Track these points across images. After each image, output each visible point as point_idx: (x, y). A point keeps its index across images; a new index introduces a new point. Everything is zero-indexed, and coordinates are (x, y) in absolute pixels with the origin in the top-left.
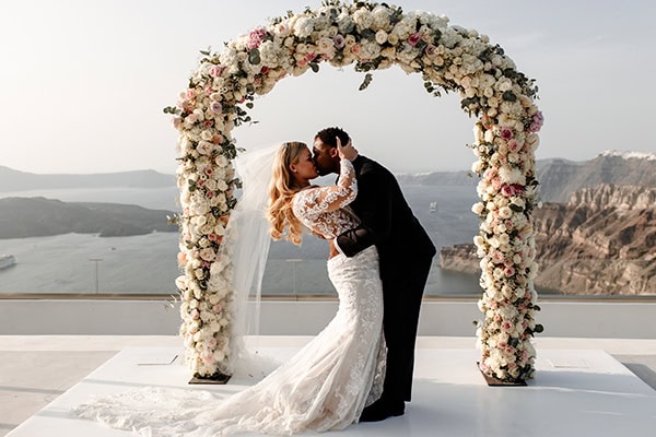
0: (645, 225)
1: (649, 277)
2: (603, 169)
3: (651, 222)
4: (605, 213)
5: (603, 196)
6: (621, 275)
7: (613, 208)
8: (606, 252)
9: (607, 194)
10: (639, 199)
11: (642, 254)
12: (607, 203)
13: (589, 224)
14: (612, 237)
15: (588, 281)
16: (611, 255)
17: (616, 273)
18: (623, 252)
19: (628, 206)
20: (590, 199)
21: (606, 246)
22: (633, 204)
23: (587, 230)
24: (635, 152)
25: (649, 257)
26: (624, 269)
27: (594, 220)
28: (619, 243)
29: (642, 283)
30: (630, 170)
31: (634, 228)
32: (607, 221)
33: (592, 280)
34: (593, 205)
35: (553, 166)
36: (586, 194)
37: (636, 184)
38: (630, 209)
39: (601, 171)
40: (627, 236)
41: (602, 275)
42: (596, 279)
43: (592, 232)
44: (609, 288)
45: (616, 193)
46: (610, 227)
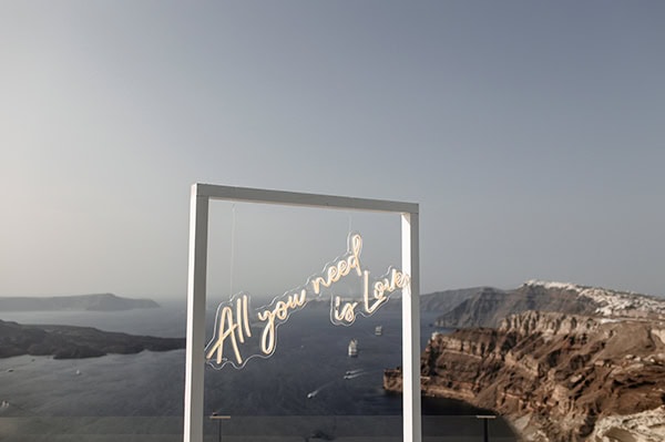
0: (569, 349)
1: (576, 398)
2: (529, 297)
3: (574, 346)
4: (533, 337)
5: (531, 322)
6: (551, 396)
7: (540, 333)
8: (536, 374)
9: (534, 321)
10: (562, 325)
11: (568, 376)
12: (534, 328)
13: (519, 348)
14: (540, 360)
15: (521, 402)
16: (540, 377)
17: (545, 395)
18: (551, 374)
19: (552, 331)
20: (518, 325)
21: (536, 368)
22: (557, 329)
23: (518, 353)
24: (556, 281)
25: (574, 379)
26: (552, 391)
27: (524, 344)
28: (547, 366)
29: (570, 403)
30: (552, 299)
31: (559, 352)
32: (535, 346)
33: (524, 400)
34: (522, 330)
35: (484, 294)
36: (515, 320)
37: (558, 311)
38: (555, 333)
39: (526, 299)
40: (553, 359)
41: (533, 396)
42: (527, 400)
43: (522, 356)
44: (540, 408)
45: (541, 320)
46: (538, 350)
